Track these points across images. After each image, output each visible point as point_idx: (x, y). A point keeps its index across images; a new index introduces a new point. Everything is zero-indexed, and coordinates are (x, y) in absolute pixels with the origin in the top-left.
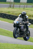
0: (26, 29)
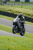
0: (22, 27)
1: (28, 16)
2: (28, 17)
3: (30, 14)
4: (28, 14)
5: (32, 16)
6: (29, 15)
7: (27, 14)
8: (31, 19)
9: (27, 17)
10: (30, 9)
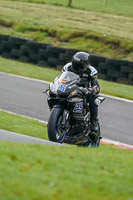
1: (47, 40)
2: (46, 45)
3: (59, 29)
4: (46, 31)
5: (67, 41)
6: (52, 34)
7: (42, 30)
8: (61, 55)
9: (44, 46)
10: (56, 5)
